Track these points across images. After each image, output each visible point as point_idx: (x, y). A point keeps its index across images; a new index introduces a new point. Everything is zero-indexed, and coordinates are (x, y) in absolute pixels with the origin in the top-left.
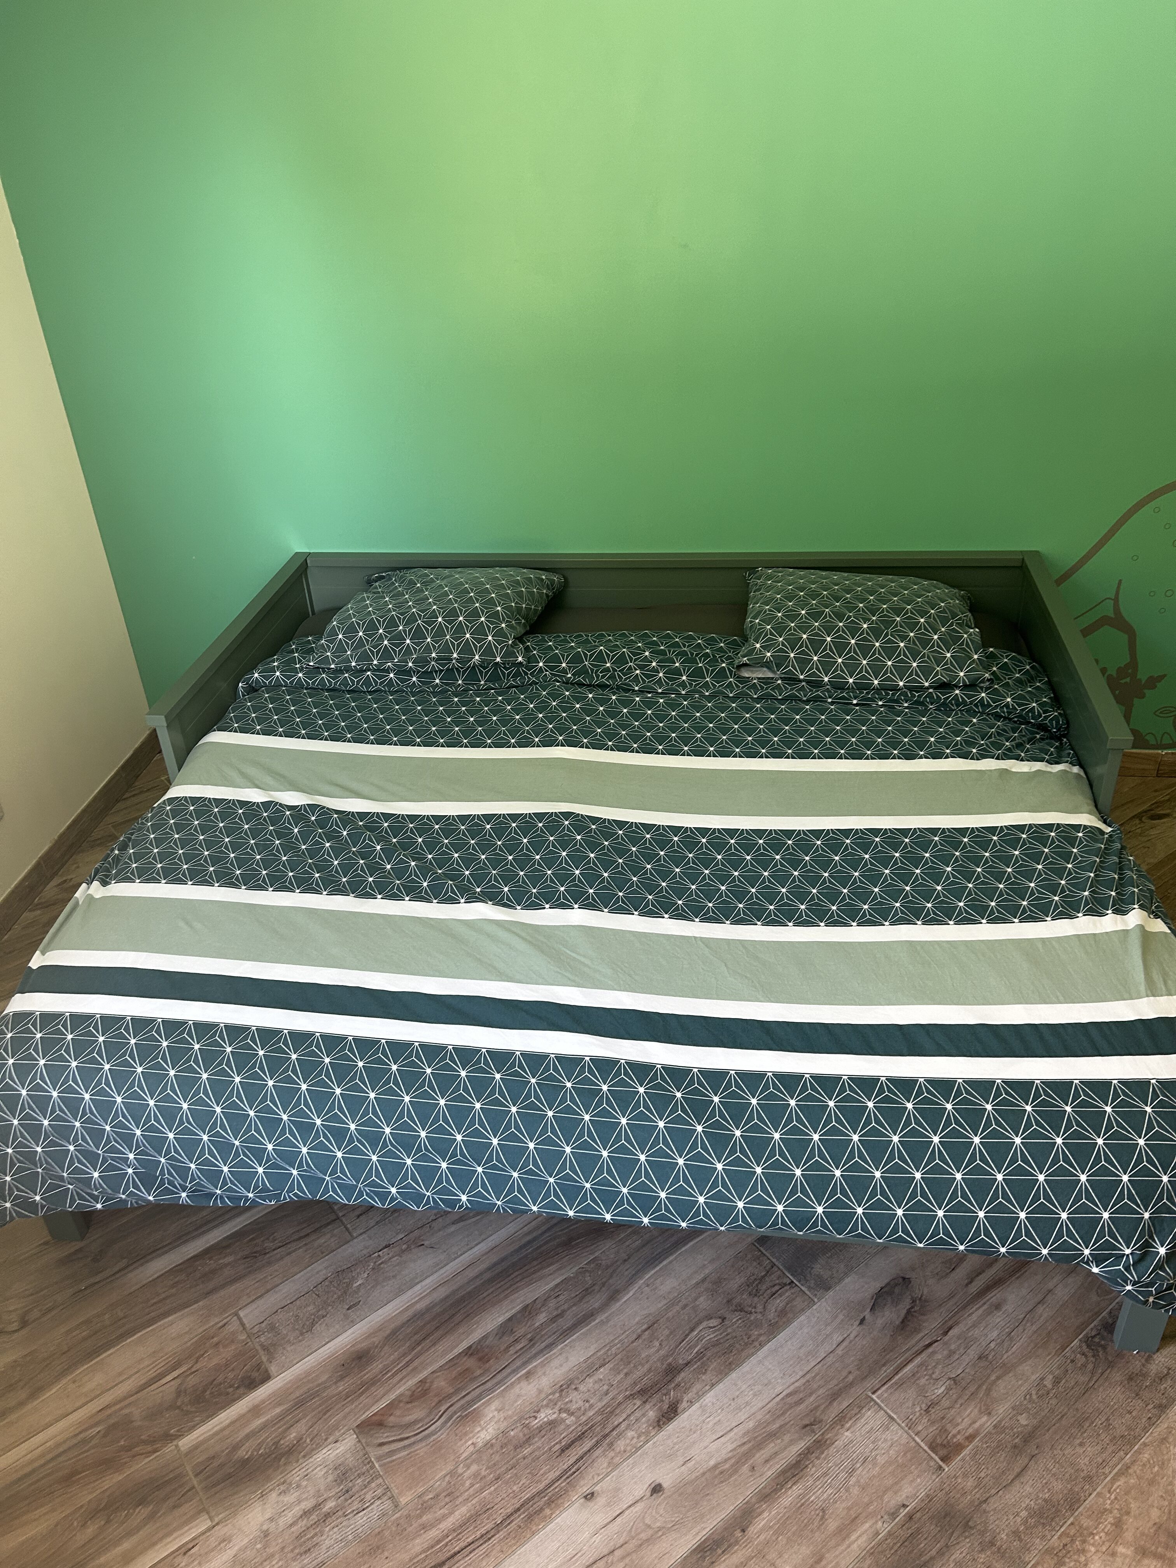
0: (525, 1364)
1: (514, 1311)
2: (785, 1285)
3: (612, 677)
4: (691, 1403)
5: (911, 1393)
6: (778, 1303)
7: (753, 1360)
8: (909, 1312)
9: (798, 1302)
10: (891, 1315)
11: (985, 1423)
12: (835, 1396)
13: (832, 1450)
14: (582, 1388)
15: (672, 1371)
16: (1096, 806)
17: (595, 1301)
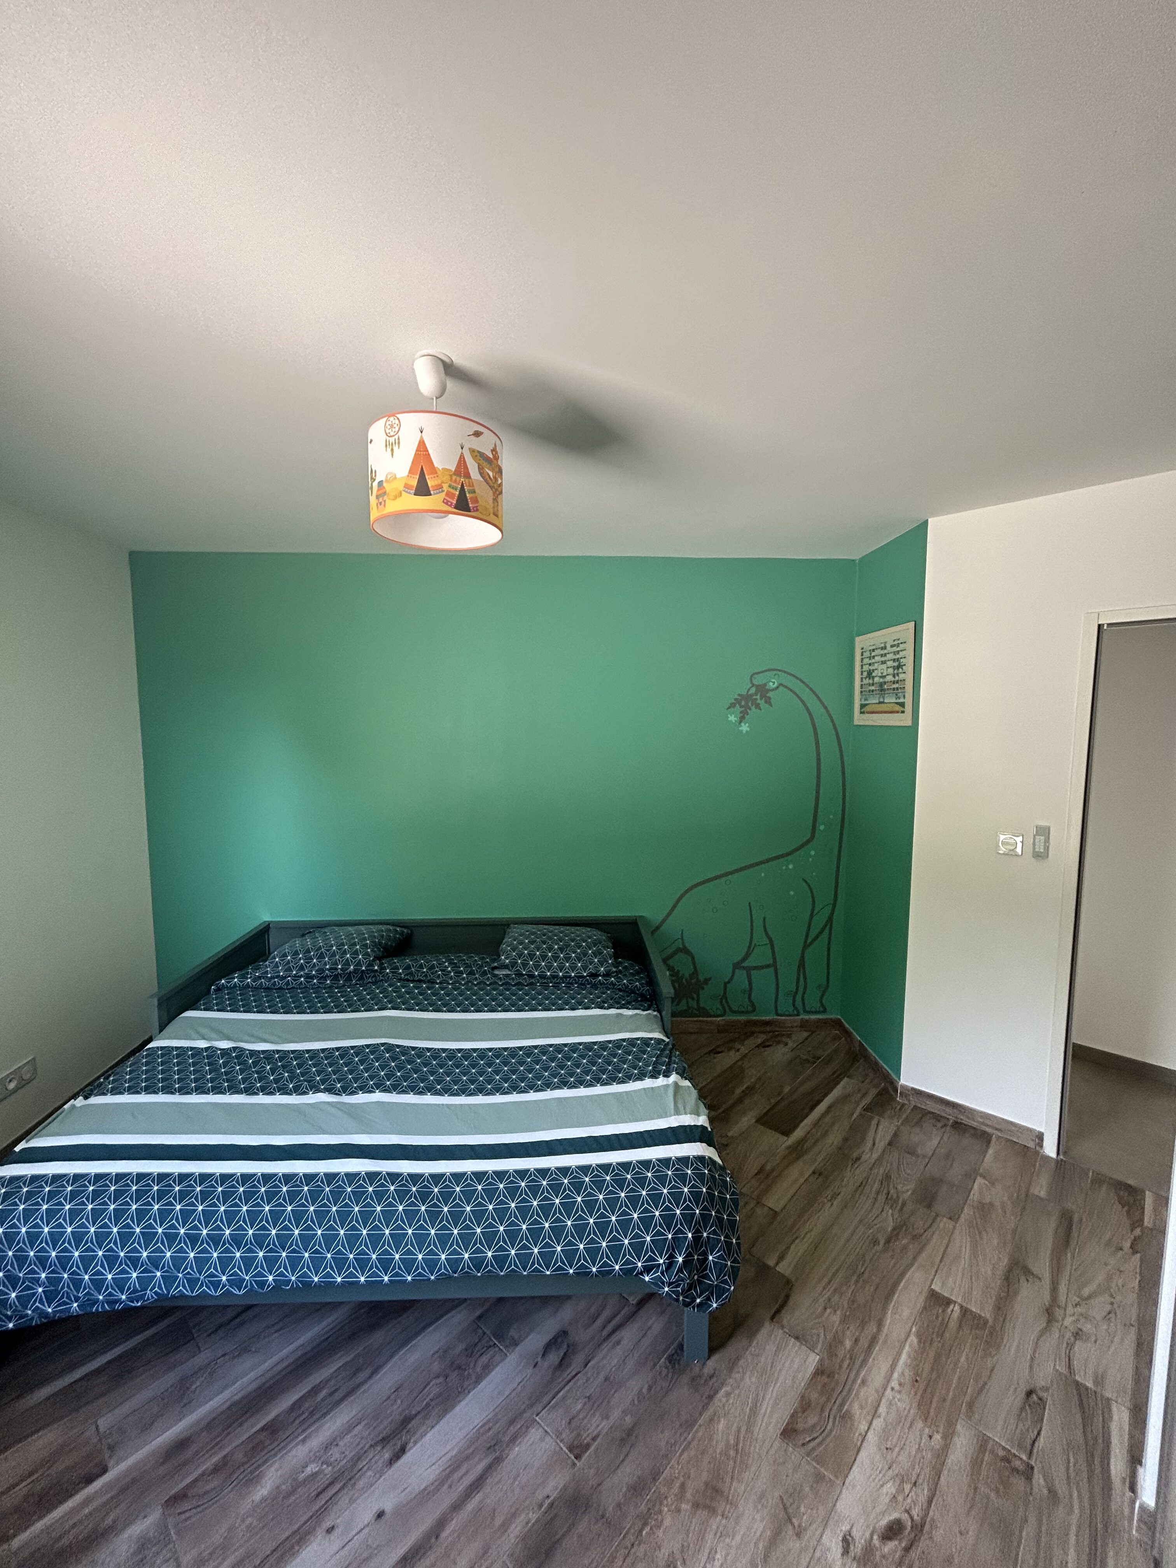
0: (304, 1431)
1: (304, 1392)
2: (490, 1346)
3: (426, 976)
4: (416, 1443)
5: (561, 1411)
6: (484, 1359)
7: (463, 1403)
8: (565, 1354)
9: (498, 1357)
10: (554, 1358)
11: (605, 1425)
12: (512, 1422)
13: (506, 1461)
14: (341, 1444)
15: (406, 1421)
16: (664, 1029)
17: (362, 1376)
